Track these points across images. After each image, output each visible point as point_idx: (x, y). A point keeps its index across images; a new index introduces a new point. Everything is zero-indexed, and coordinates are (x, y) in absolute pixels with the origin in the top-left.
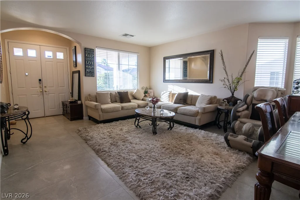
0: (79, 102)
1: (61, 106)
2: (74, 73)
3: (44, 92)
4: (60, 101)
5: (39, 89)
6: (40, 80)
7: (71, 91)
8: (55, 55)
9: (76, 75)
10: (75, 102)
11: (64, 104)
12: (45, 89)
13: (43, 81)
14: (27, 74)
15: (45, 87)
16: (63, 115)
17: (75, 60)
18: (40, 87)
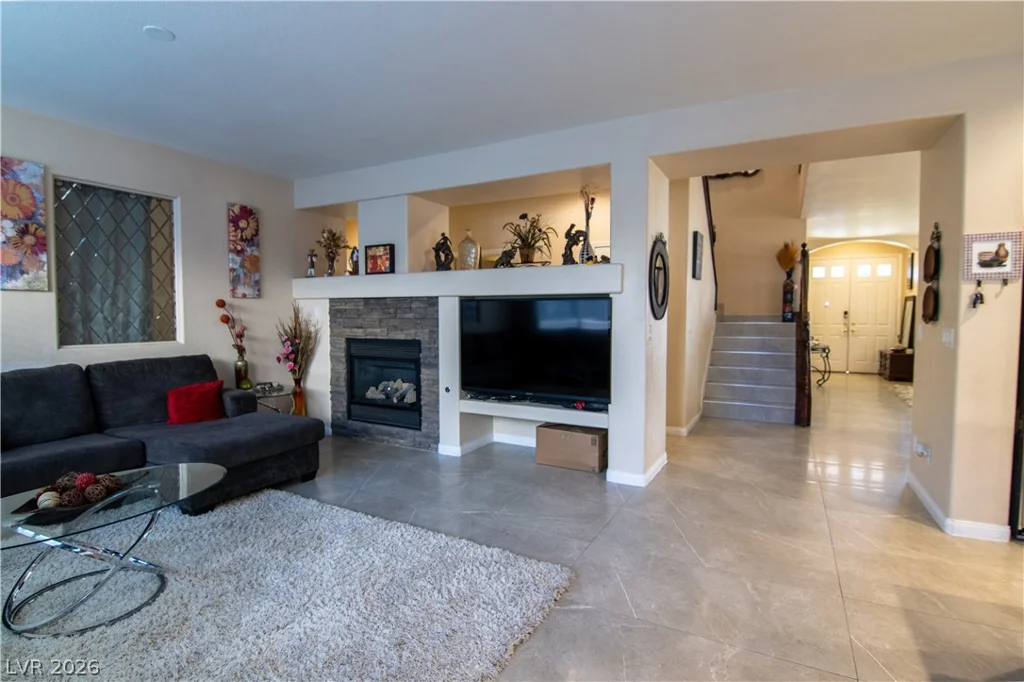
0: (909, 351)
1: (878, 358)
2: (907, 299)
3: (850, 333)
4: (877, 350)
5: (843, 328)
6: (846, 313)
7: (899, 333)
8: (874, 271)
9: (910, 304)
10: (903, 350)
11: (882, 355)
12: (851, 328)
13: (851, 315)
14: (827, 304)
15: (853, 324)
16: (880, 374)
17: (909, 277)
18: (845, 324)
